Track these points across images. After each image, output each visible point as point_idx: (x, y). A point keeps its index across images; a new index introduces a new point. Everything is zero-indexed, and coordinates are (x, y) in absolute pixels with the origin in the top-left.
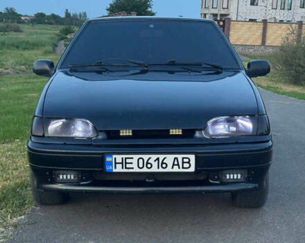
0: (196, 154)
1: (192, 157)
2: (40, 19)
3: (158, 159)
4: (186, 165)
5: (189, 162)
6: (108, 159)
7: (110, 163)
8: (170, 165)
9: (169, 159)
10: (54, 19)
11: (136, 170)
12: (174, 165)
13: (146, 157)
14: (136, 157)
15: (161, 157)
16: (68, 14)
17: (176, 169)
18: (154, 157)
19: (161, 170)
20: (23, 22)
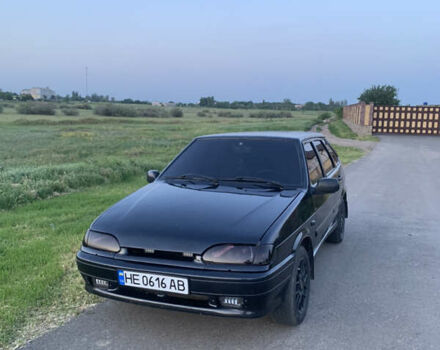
0: (189, 278)
1: (186, 281)
2: (310, 106)
3: (158, 279)
4: (181, 288)
5: (183, 285)
6: (121, 274)
7: (122, 277)
8: (168, 285)
9: (168, 280)
10: (321, 106)
11: (142, 286)
12: (171, 286)
13: (149, 276)
14: (141, 275)
15: (161, 277)
16: (332, 103)
17: (173, 290)
18: (155, 277)
19: (161, 289)
20: (294, 109)
